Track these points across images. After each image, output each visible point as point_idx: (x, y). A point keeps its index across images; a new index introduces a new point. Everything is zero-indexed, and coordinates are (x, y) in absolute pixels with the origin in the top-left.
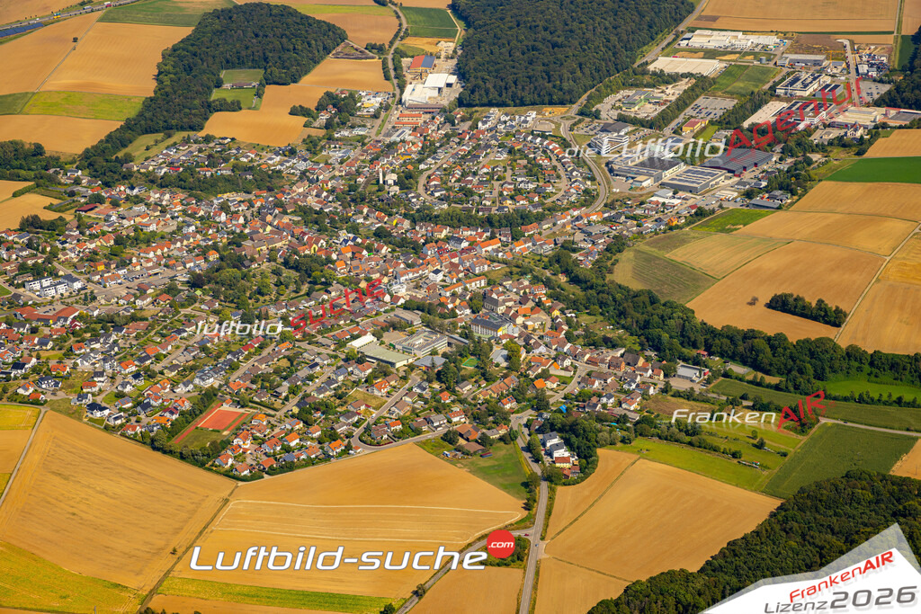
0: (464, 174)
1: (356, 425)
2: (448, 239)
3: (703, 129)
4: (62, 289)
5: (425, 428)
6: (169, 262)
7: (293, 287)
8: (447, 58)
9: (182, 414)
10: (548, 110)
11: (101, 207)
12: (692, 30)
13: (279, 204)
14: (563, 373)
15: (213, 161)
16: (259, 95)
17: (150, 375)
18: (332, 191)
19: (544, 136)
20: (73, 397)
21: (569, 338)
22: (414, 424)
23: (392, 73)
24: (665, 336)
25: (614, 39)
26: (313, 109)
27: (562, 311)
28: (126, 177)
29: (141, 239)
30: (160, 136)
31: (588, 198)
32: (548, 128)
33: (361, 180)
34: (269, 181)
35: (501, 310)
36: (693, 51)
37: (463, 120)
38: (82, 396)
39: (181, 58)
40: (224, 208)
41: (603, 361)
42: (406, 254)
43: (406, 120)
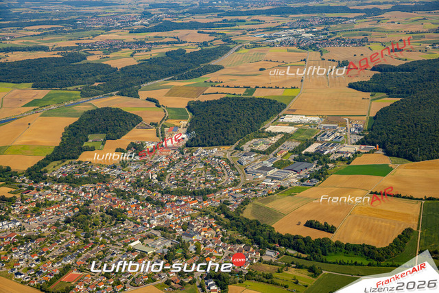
0: (185, 174)
1: (129, 278)
2: (176, 201)
3: (286, 155)
4: (11, 226)
5: (158, 279)
6: (58, 213)
7: (108, 222)
8: (183, 127)
9: (55, 275)
10: (222, 148)
11: (33, 192)
12: (284, 115)
13: (107, 188)
14: (218, 255)
15: (81, 171)
16: (103, 144)
17: (43, 260)
18: (129, 183)
19: (219, 158)
20: (9, 270)
21: (222, 240)
22: (153, 277)
23: (160, 134)
24: (262, 238)
25: (251, 118)
26: (125, 149)
27: (221, 229)
28: (44, 179)
29: (47, 204)
30: (60, 162)
31: (236, 183)
32: (222, 155)
33: (142, 177)
34: (104, 179)
35: (195, 229)
36: (285, 123)
37: (187, 152)
38: (14, 269)
39: (72, 130)
40: (84, 190)
41: (235, 249)
42: (158, 207)
43: (164, 153)
